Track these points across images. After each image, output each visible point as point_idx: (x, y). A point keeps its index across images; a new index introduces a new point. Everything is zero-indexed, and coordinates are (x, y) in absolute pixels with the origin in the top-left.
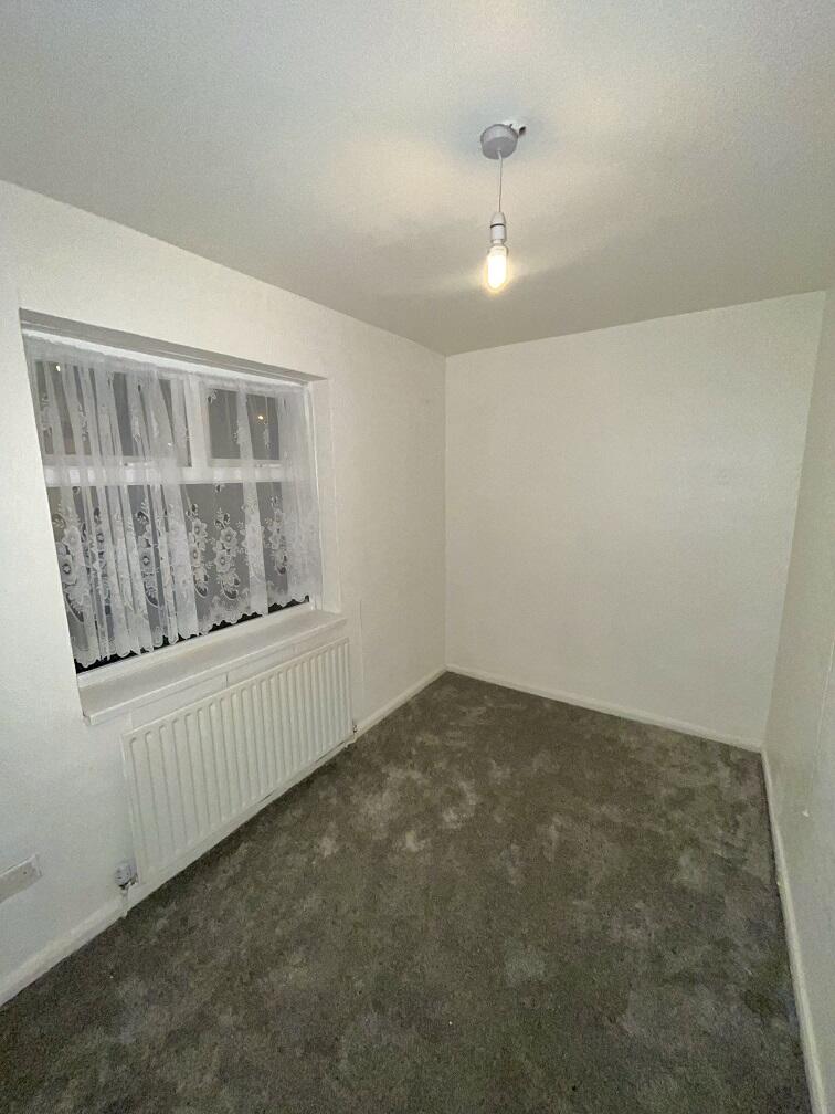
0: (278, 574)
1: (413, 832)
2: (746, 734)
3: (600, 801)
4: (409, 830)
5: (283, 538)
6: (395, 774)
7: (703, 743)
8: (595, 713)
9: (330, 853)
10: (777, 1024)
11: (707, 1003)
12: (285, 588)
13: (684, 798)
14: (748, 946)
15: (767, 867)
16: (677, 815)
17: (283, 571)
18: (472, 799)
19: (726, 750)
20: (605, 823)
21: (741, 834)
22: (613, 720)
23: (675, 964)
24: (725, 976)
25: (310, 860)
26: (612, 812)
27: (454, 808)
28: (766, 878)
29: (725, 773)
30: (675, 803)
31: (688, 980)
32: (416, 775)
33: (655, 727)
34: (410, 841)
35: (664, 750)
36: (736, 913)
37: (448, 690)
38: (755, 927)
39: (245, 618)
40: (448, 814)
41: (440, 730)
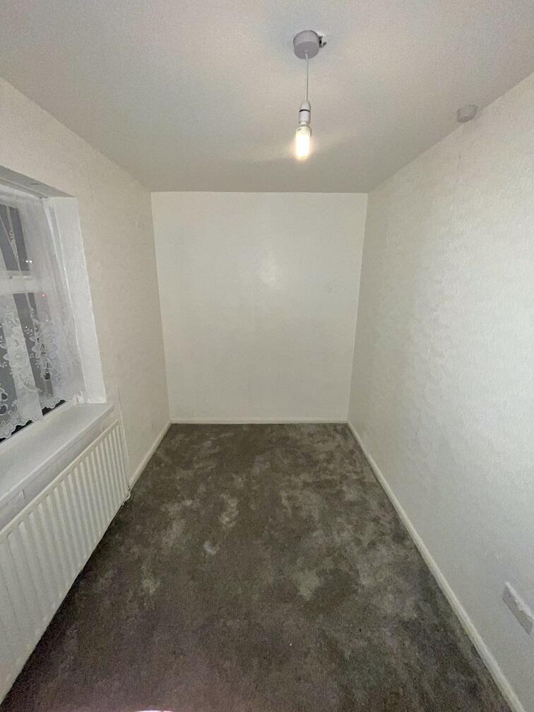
0: (44, 381)
1: (207, 542)
2: (338, 415)
3: (298, 475)
4: (204, 542)
5: (43, 345)
6: (173, 509)
7: (324, 426)
8: (271, 425)
9: (154, 589)
10: (408, 543)
11: (383, 550)
12: (51, 391)
13: (330, 457)
14: (384, 516)
15: (372, 477)
16: (331, 466)
17: (48, 376)
18: (233, 504)
19: (334, 426)
20: (306, 484)
21: (358, 465)
22: (282, 426)
23: (366, 540)
24: (383, 534)
25: (141, 604)
26: (305, 477)
27: (224, 513)
28: (375, 481)
29: (339, 437)
30: (328, 461)
31: (373, 544)
32: (188, 503)
33: (302, 424)
34: (209, 549)
35: (310, 435)
36: (373, 504)
37: (180, 437)
38: (382, 505)
39: (19, 428)
40: (223, 519)
41: (188, 465)
